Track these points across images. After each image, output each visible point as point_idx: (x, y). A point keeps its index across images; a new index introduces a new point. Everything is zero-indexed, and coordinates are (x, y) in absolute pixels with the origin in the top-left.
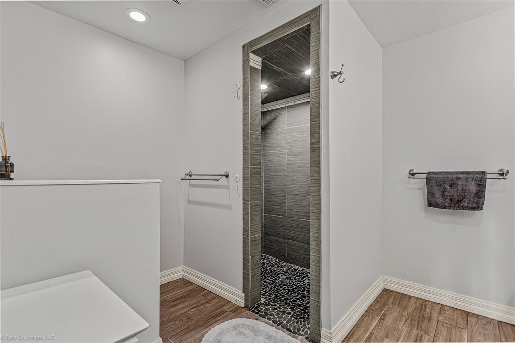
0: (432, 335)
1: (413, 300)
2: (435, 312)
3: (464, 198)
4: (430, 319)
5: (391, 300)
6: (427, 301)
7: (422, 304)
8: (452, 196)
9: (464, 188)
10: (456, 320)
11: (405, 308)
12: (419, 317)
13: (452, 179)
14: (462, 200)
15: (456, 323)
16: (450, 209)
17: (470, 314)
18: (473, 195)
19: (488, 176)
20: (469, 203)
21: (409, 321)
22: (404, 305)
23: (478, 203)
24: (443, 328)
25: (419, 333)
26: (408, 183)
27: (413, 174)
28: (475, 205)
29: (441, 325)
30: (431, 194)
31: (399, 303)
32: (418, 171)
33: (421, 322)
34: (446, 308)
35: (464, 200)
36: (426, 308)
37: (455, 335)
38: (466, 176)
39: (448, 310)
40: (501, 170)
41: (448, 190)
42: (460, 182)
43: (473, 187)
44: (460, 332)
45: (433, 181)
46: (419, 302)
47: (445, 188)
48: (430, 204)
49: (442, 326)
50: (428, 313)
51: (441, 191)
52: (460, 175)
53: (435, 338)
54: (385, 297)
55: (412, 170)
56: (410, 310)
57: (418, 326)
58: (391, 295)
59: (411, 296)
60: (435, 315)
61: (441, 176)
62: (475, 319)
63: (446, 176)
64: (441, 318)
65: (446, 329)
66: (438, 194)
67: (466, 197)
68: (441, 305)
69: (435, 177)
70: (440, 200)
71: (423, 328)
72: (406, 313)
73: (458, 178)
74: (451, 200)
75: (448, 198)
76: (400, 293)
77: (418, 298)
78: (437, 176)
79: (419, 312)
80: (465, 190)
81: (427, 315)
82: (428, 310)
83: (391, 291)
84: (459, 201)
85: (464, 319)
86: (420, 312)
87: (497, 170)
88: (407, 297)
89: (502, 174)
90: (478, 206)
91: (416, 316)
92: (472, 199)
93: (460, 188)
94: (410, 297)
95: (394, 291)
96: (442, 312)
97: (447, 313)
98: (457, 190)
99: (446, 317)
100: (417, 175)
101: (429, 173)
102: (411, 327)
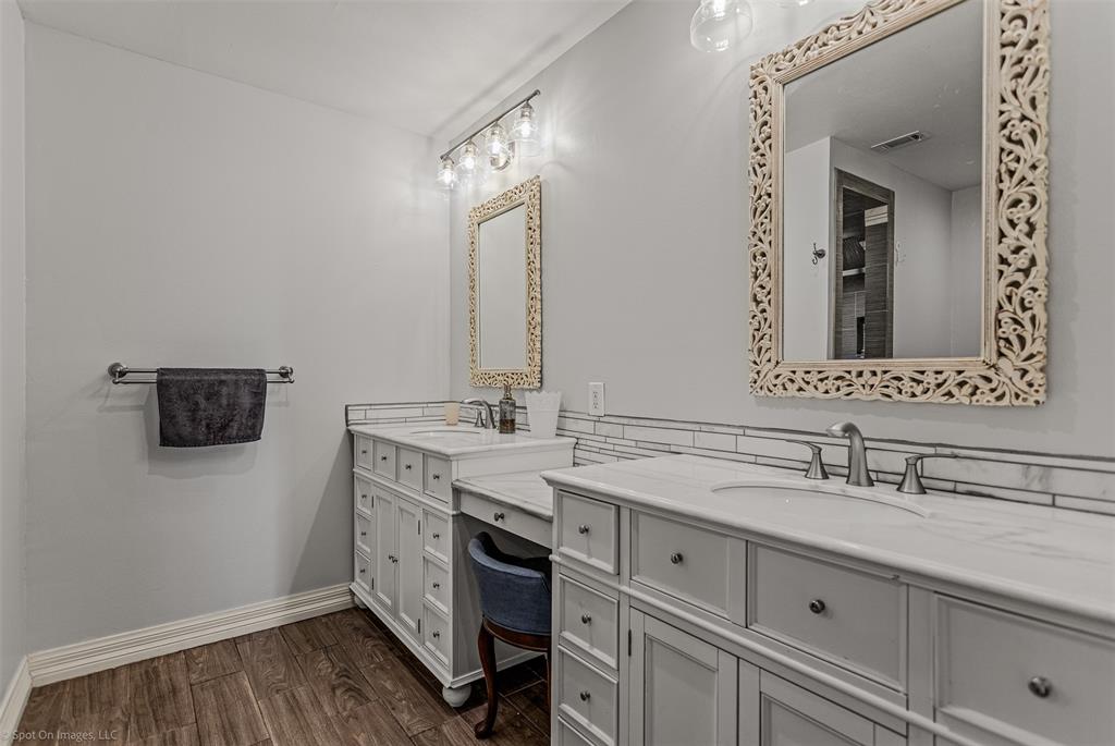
0: (191, 719)
1: (122, 676)
2: (179, 673)
3: (232, 420)
4: (174, 691)
5: (66, 707)
6: (153, 660)
7: (147, 672)
8: (210, 418)
9: (231, 401)
10: (222, 664)
11: (110, 702)
12: (151, 703)
13: (211, 385)
14: (228, 425)
15: (224, 669)
16: (205, 445)
17: (237, 641)
18: (246, 414)
19: (269, 377)
20: (239, 429)
21: (133, 725)
22: (104, 698)
23: (253, 427)
24: (206, 692)
25: (165, 735)
26: (107, 397)
27: (122, 374)
28: (250, 432)
29: (199, 690)
30: (166, 416)
31: (91, 701)
32: (132, 366)
33: (160, 710)
34: (195, 653)
35: (231, 424)
36: (158, 676)
37: (230, 690)
38: (234, 377)
39: (200, 655)
40: (283, 368)
41: (202, 406)
42: (225, 390)
43: (246, 401)
44: (236, 680)
45: (174, 390)
46: (137, 671)
47: (197, 404)
48: (166, 440)
49: (202, 689)
50: (166, 682)
51: (189, 410)
52: (223, 377)
53: (199, 722)
54: (46, 708)
55: (118, 365)
56: (125, 701)
57: (156, 721)
58: (60, 697)
59: (113, 670)
60: (181, 680)
61: (188, 378)
62: (248, 643)
63: (198, 378)
64: (194, 677)
65: (211, 691)
66: (182, 417)
67: (236, 418)
68: (184, 651)
69: (178, 381)
70: (187, 430)
71: (169, 717)
72: (119, 714)
73: (222, 382)
74: (208, 426)
75: (204, 423)
76: (83, 677)
77: (131, 665)
78: (179, 378)
79: (145, 692)
80: (234, 405)
81: (165, 687)
82: (163, 677)
83: (54, 686)
84: (224, 427)
85: (233, 653)
86: (149, 692)
87: (277, 368)
88: (106, 675)
89: (284, 375)
90: (252, 433)
91: (144, 706)
92: (244, 421)
93: (224, 402)
94: (113, 672)
95: (64, 682)
96: (193, 666)
97: (201, 659)
98: (220, 406)
99: (202, 669)
100: (129, 377)
101: (161, 372)
102: (143, 734)
